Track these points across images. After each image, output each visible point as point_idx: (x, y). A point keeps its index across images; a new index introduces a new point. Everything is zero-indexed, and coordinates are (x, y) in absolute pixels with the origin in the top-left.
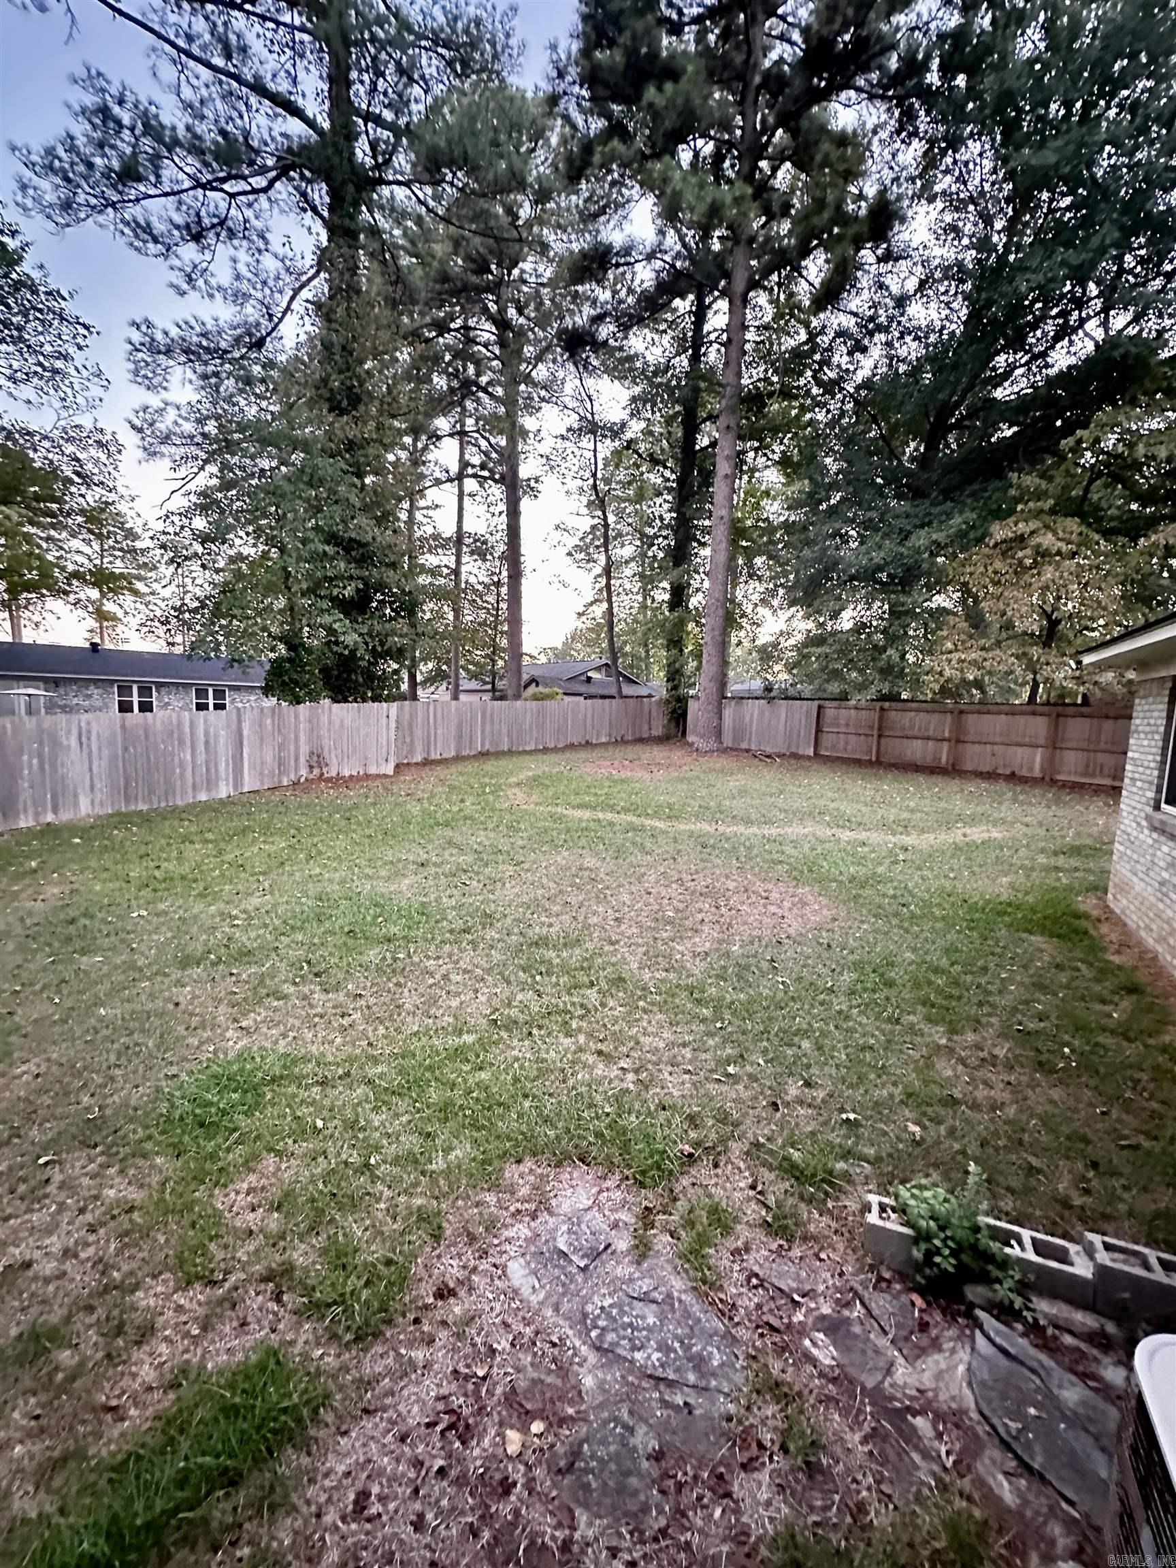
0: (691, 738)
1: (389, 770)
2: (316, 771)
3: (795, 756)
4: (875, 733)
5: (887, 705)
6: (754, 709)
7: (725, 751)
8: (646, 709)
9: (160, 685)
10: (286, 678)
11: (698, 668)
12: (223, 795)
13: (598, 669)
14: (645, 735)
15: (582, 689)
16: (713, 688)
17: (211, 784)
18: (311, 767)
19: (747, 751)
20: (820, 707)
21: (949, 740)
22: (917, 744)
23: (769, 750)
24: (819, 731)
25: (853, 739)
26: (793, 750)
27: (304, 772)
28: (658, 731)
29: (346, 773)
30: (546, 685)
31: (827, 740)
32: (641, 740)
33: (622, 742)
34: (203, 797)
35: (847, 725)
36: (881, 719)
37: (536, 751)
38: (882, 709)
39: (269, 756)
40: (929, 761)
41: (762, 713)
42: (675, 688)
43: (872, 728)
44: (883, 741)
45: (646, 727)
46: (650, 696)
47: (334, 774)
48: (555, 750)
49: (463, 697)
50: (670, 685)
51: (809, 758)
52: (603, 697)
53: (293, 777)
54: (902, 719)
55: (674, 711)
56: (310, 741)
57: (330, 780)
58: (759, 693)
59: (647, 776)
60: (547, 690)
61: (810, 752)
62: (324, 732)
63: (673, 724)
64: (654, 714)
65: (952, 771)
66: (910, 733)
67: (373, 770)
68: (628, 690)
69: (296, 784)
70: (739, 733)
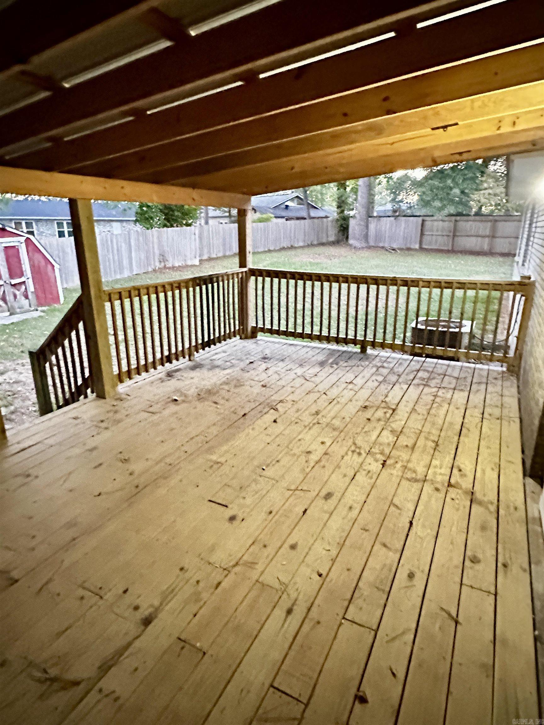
0: (351, 241)
1: (197, 263)
2: (163, 264)
3: (409, 249)
4: (451, 234)
5: (458, 218)
6: (387, 223)
7: (369, 248)
8: (325, 225)
9: (37, 221)
10: (146, 216)
11: (356, 200)
12: (126, 276)
13: (292, 200)
14: (324, 241)
15: (284, 214)
16: (363, 211)
17: (121, 271)
18: (160, 262)
19: (383, 247)
20: (423, 221)
21: (488, 236)
22: (473, 239)
23: (395, 246)
24: (422, 234)
25: (440, 238)
26: (408, 246)
27: (157, 264)
28: (332, 238)
29: (177, 265)
30: (262, 213)
31: (426, 239)
32: (323, 244)
33: (312, 245)
34: (118, 277)
35: (437, 231)
36: (455, 226)
37: (265, 252)
38: (456, 221)
39: (143, 256)
40: (478, 249)
41: (392, 225)
42: (342, 212)
43: (450, 232)
44: (456, 239)
45: (324, 235)
46: (327, 217)
47: (170, 265)
48: (275, 251)
49: (211, 222)
50: (339, 210)
51: (416, 250)
52: (298, 219)
53: (153, 267)
54: (466, 225)
55: (341, 226)
56: (159, 249)
57: (169, 268)
58: (390, 214)
59: (329, 262)
60: (264, 216)
61: (417, 246)
62: (165, 244)
63: (340, 234)
64: (329, 228)
65: (490, 253)
66: (469, 234)
67: (189, 263)
68: (313, 213)
69: (154, 270)
70: (379, 237)
